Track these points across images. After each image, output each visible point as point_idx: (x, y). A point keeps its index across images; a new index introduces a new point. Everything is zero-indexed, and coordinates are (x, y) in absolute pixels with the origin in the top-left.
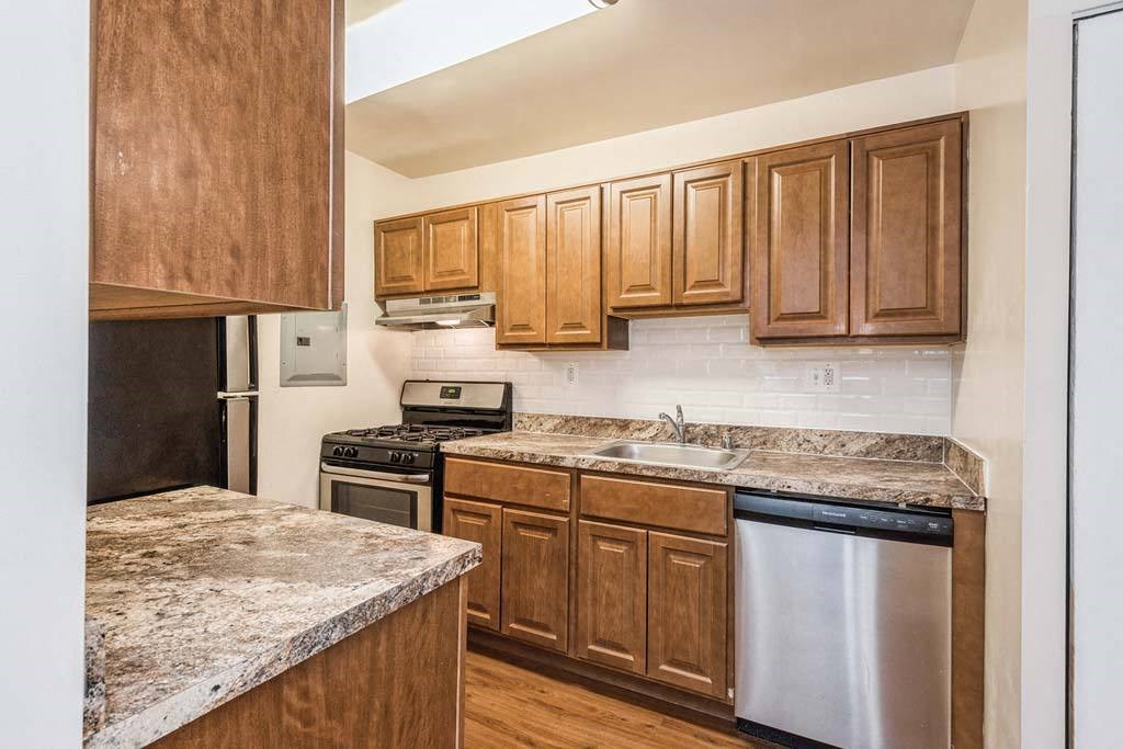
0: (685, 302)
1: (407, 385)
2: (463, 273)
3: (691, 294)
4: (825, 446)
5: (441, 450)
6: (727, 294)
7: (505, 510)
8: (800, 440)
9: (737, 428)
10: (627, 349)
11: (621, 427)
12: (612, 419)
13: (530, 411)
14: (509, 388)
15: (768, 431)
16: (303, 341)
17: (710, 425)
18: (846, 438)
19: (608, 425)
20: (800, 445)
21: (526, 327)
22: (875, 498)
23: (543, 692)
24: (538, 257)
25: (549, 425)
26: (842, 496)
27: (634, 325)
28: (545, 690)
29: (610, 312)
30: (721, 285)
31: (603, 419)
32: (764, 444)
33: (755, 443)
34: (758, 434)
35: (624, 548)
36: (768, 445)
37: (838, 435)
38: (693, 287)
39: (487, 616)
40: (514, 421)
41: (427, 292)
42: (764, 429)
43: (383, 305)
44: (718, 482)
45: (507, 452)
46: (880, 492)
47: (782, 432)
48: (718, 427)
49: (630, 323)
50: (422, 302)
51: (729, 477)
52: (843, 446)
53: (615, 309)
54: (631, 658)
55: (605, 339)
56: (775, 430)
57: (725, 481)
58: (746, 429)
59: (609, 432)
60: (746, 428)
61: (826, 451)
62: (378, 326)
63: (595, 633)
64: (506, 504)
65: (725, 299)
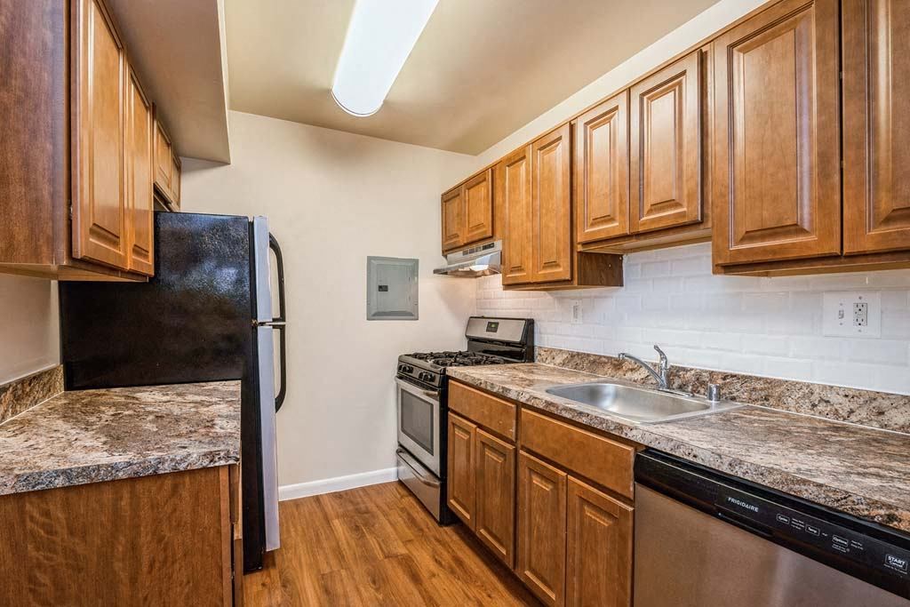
0: (641, 229)
1: (472, 320)
2: (484, 226)
3: (648, 219)
4: (852, 412)
5: (447, 373)
6: (683, 215)
7: (478, 429)
8: (815, 398)
9: (733, 376)
10: (622, 285)
11: (615, 366)
12: (607, 358)
13: (547, 345)
14: (530, 324)
15: (771, 383)
16: (383, 288)
17: (702, 371)
18: (886, 403)
19: (606, 363)
20: (814, 406)
21: (519, 269)
22: (805, 495)
23: (489, 596)
24: (527, 204)
25: (559, 360)
26: (760, 481)
27: (629, 260)
28: (493, 596)
29: (580, 248)
30: (678, 205)
31: (601, 357)
32: (766, 399)
33: (754, 397)
34: (758, 386)
35: (551, 487)
36: (771, 400)
37: (873, 397)
38: (650, 212)
39: (468, 517)
40: (536, 353)
41: (466, 245)
42: (766, 381)
43: (446, 257)
44: (623, 436)
45: (479, 380)
46: (812, 488)
47: (792, 386)
48: (711, 373)
49: (625, 258)
50: (465, 253)
51: (634, 432)
52: (881, 413)
53: (585, 244)
54: (553, 597)
55: (576, 276)
56: (780, 383)
57: (632, 435)
58: (745, 379)
59: (606, 370)
60: (744, 377)
61: (853, 418)
62: (436, 275)
63: (530, 562)
64: (480, 426)
65: (681, 221)
